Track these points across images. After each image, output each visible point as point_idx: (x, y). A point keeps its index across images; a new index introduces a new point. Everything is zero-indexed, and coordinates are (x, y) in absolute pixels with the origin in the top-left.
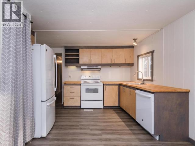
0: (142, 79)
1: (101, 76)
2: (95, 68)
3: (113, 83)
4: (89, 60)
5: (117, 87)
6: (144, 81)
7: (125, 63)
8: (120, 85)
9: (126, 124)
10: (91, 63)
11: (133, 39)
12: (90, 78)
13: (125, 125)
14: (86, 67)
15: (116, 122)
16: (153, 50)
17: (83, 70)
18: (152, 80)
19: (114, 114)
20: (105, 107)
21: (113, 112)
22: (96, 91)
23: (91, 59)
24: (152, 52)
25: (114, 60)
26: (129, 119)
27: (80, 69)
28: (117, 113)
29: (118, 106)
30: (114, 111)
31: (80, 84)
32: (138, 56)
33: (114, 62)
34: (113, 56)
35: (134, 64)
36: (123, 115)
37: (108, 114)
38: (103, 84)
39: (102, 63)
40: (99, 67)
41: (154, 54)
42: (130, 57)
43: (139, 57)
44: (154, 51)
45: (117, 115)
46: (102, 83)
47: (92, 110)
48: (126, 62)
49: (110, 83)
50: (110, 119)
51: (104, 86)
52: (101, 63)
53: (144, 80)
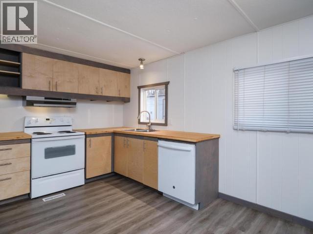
0: (149, 123)
1: (72, 120)
2: (62, 101)
3: (104, 131)
4: (50, 83)
5: (109, 138)
6: (152, 126)
7: (118, 96)
8: (114, 134)
9: (144, 202)
10: (54, 90)
11: (139, 60)
12: (48, 123)
13: (145, 204)
14: (42, 99)
15: (127, 204)
16: (167, 81)
17: (35, 105)
18: (166, 124)
19: (112, 189)
20: (88, 181)
21: (108, 186)
22: (69, 151)
23: (55, 81)
24: (166, 84)
25: (102, 89)
26: (141, 190)
27: (25, 102)
28: (117, 186)
29: (112, 173)
30: (107, 184)
31: (30, 141)
32: (139, 88)
33: (102, 93)
34: (99, 82)
35: (131, 100)
36: (127, 186)
37: (101, 193)
38: (85, 135)
39: (79, 93)
40: (73, 100)
41: (169, 86)
42: (126, 87)
43: (142, 89)
44: (169, 82)
45: (117, 190)
46: (84, 133)
47: (63, 194)
48: (119, 94)
49: (99, 132)
50: (113, 201)
51: (88, 139)
52: (76, 92)
53: (152, 124)
